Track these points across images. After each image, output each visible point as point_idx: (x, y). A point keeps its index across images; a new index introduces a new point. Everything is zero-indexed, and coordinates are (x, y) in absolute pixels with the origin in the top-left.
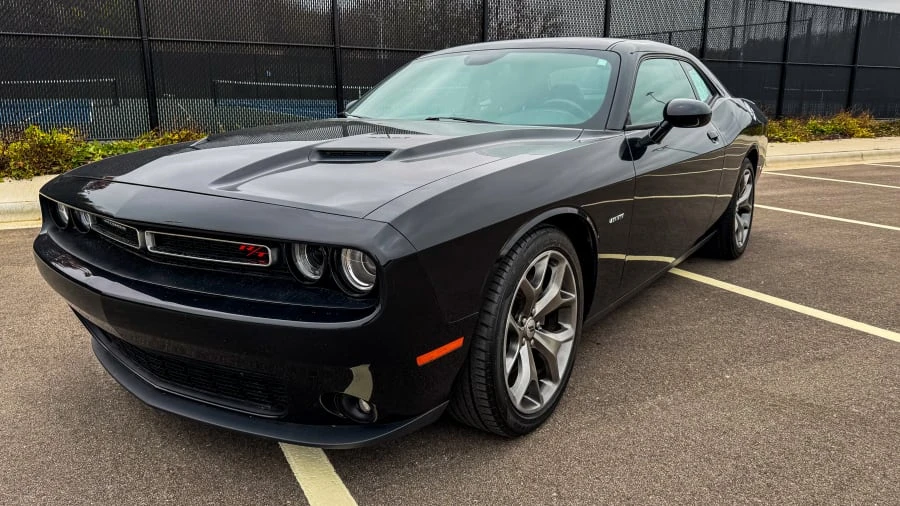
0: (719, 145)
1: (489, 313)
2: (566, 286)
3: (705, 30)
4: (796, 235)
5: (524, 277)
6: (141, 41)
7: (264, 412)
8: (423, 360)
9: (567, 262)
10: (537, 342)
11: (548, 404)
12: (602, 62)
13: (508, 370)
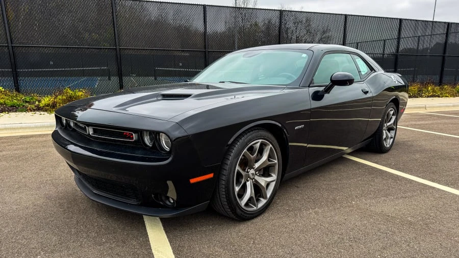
0: (369, 95)
1: (227, 164)
2: (270, 157)
3: (399, 38)
4: (423, 143)
5: (245, 150)
6: (116, 49)
7: (133, 202)
8: (193, 181)
9: (271, 146)
10: (256, 181)
11: (260, 208)
12: (304, 55)
13: (237, 189)
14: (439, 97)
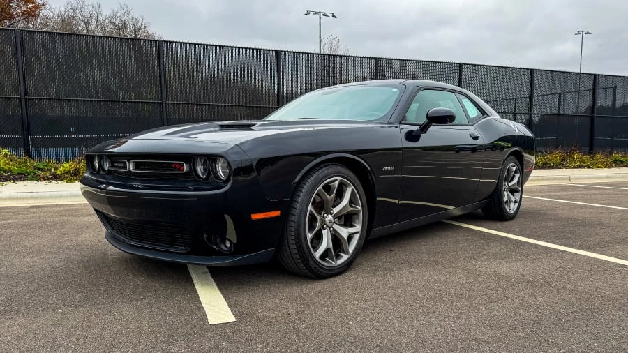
0: (478, 142)
1: (297, 202)
2: (352, 202)
5: (320, 187)
6: (162, 103)
8: (255, 217)
9: (353, 187)
10: (334, 230)
11: (339, 265)
12: (395, 90)
13: (309, 236)
14: (588, 167)
